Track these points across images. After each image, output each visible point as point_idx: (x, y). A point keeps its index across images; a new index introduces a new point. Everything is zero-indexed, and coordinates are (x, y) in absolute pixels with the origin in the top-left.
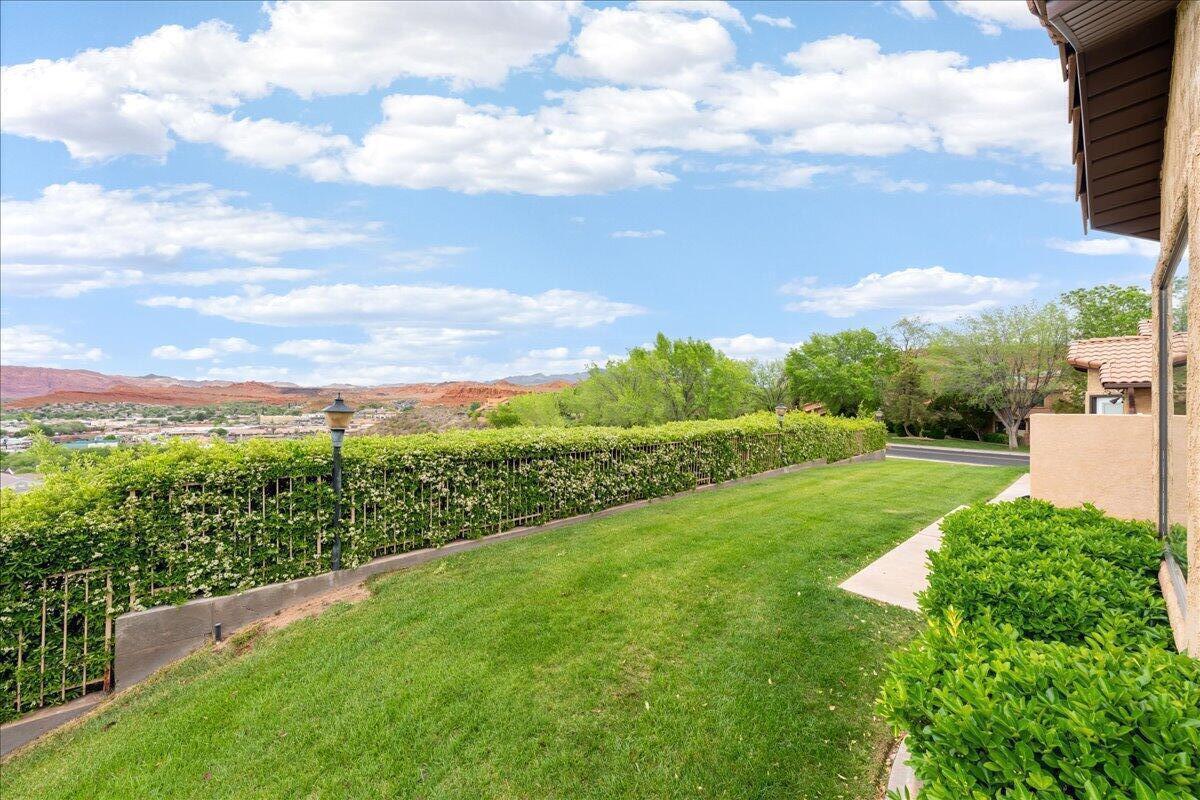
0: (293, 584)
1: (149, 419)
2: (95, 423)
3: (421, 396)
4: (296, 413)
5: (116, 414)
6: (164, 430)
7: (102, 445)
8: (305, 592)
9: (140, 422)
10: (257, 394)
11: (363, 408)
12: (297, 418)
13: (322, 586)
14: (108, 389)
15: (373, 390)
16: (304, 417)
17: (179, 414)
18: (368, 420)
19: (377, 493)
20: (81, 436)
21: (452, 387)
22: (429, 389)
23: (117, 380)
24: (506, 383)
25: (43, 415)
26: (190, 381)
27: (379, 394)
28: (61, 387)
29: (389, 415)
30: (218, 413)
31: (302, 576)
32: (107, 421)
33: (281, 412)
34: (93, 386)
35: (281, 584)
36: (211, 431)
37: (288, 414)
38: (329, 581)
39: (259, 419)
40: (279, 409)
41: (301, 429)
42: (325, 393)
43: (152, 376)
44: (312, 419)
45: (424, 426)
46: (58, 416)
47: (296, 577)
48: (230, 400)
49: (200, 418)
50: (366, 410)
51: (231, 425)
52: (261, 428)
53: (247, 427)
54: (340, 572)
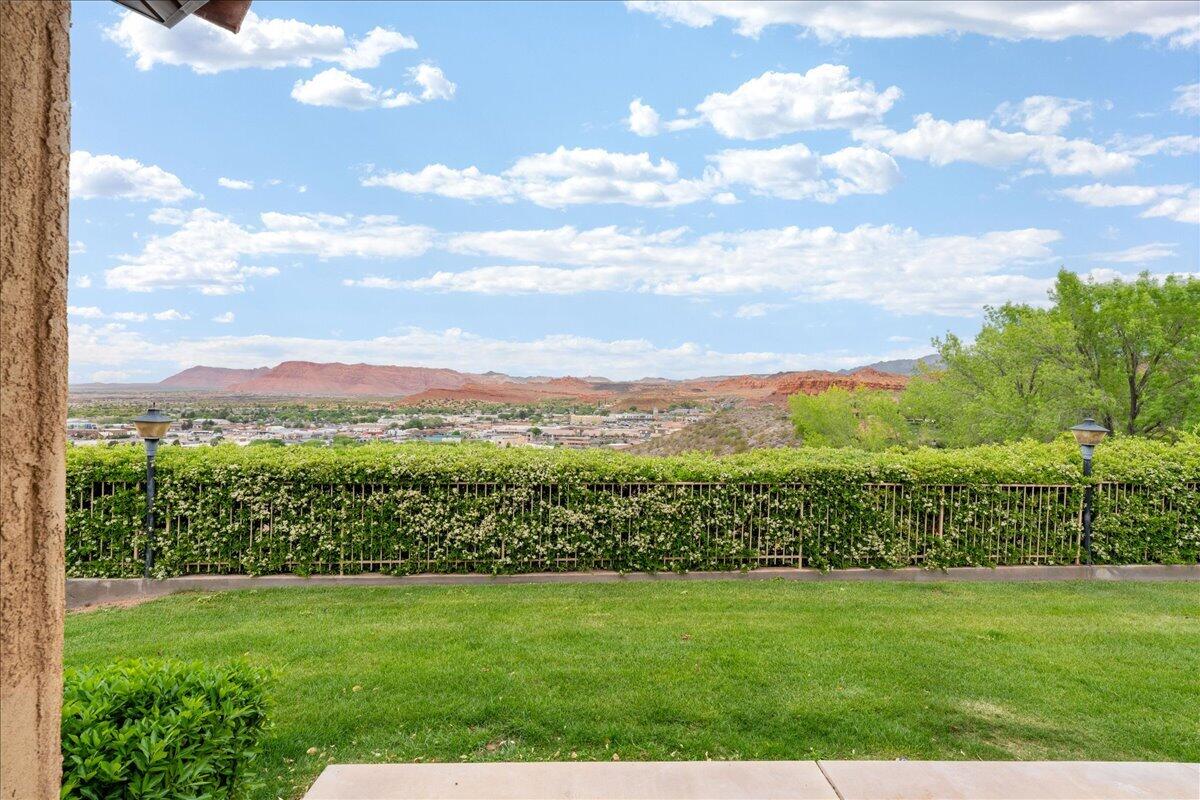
0: (107, 582)
1: (485, 416)
2: (450, 419)
3: (747, 393)
4: (605, 413)
5: (464, 411)
6: (494, 428)
7: (450, 440)
8: (117, 591)
9: (479, 419)
10: (573, 390)
11: (674, 407)
12: (604, 418)
13: (131, 590)
14: (461, 386)
15: (688, 385)
16: (612, 417)
17: (507, 411)
18: (678, 424)
19: (186, 506)
20: (440, 431)
21: (789, 379)
22: (758, 383)
23: (467, 377)
24: (873, 372)
25: (420, 411)
26: (517, 378)
27: (695, 390)
28: (433, 385)
29: (702, 417)
30: (537, 411)
31: (115, 576)
32: (456, 417)
33: (590, 411)
34: (453, 384)
35: (96, 580)
36: (529, 431)
37: (597, 414)
38: (137, 587)
39: (569, 418)
40: (590, 408)
41: (607, 431)
42: (636, 389)
43: (491, 373)
44: (620, 420)
45: (733, 434)
46: (429, 412)
47: (110, 577)
48: (549, 397)
49: (523, 415)
50: (677, 411)
51: (545, 425)
52: (570, 429)
53: (558, 427)
54: (148, 580)
